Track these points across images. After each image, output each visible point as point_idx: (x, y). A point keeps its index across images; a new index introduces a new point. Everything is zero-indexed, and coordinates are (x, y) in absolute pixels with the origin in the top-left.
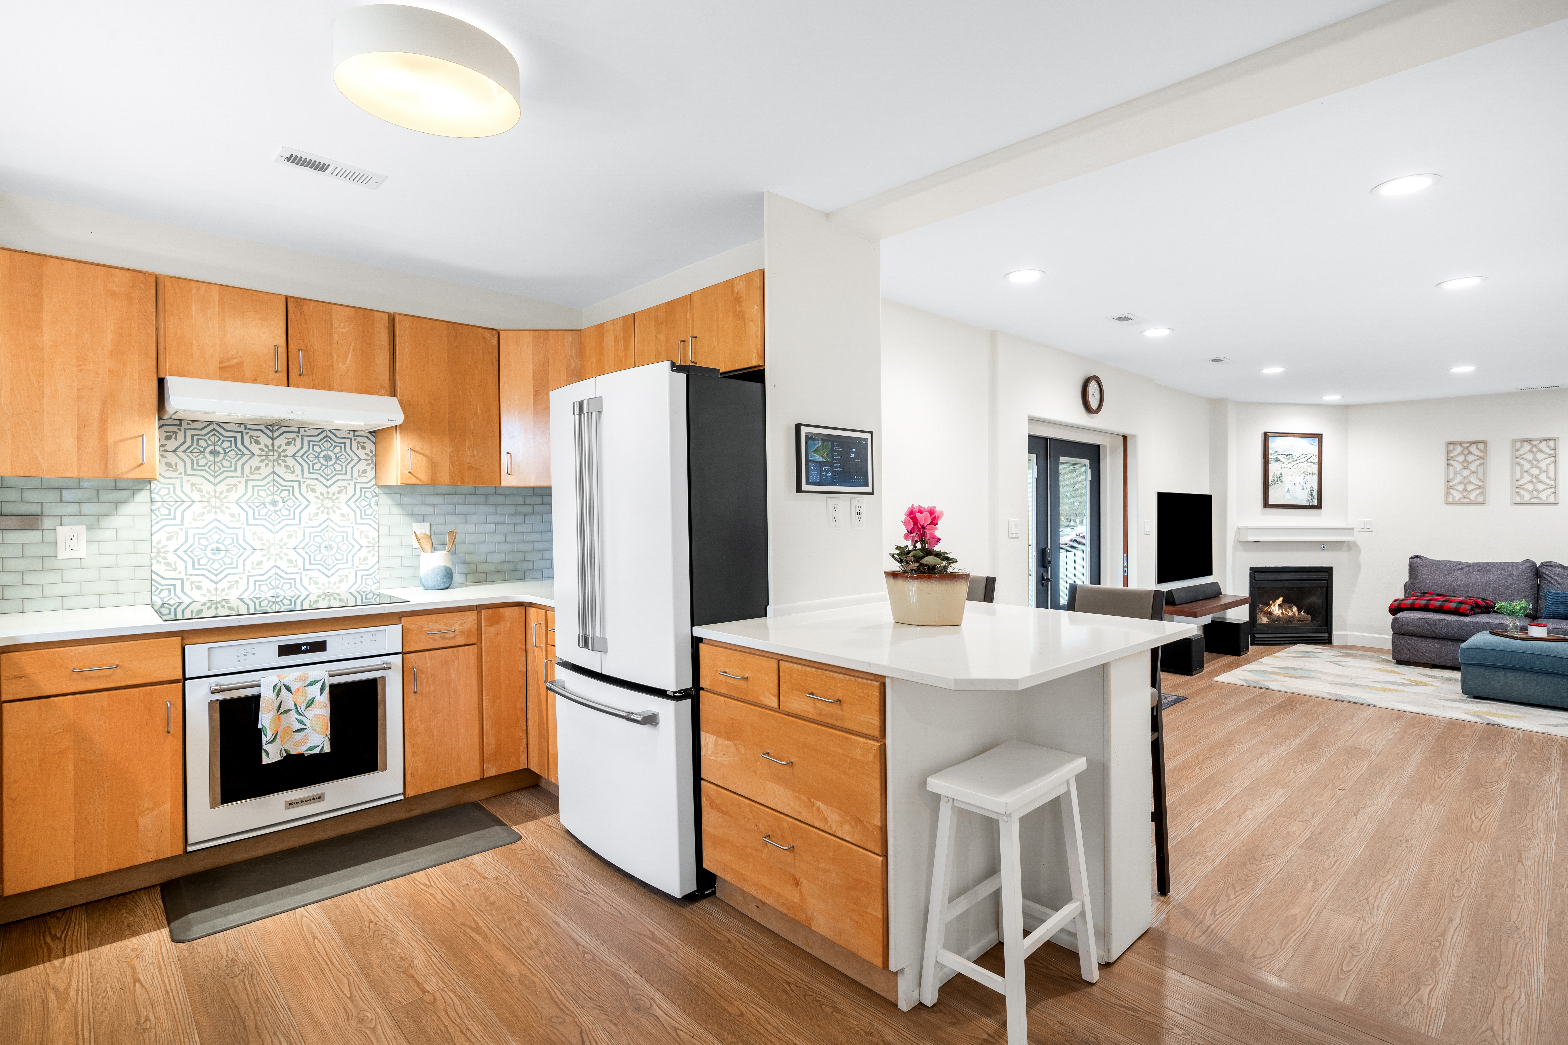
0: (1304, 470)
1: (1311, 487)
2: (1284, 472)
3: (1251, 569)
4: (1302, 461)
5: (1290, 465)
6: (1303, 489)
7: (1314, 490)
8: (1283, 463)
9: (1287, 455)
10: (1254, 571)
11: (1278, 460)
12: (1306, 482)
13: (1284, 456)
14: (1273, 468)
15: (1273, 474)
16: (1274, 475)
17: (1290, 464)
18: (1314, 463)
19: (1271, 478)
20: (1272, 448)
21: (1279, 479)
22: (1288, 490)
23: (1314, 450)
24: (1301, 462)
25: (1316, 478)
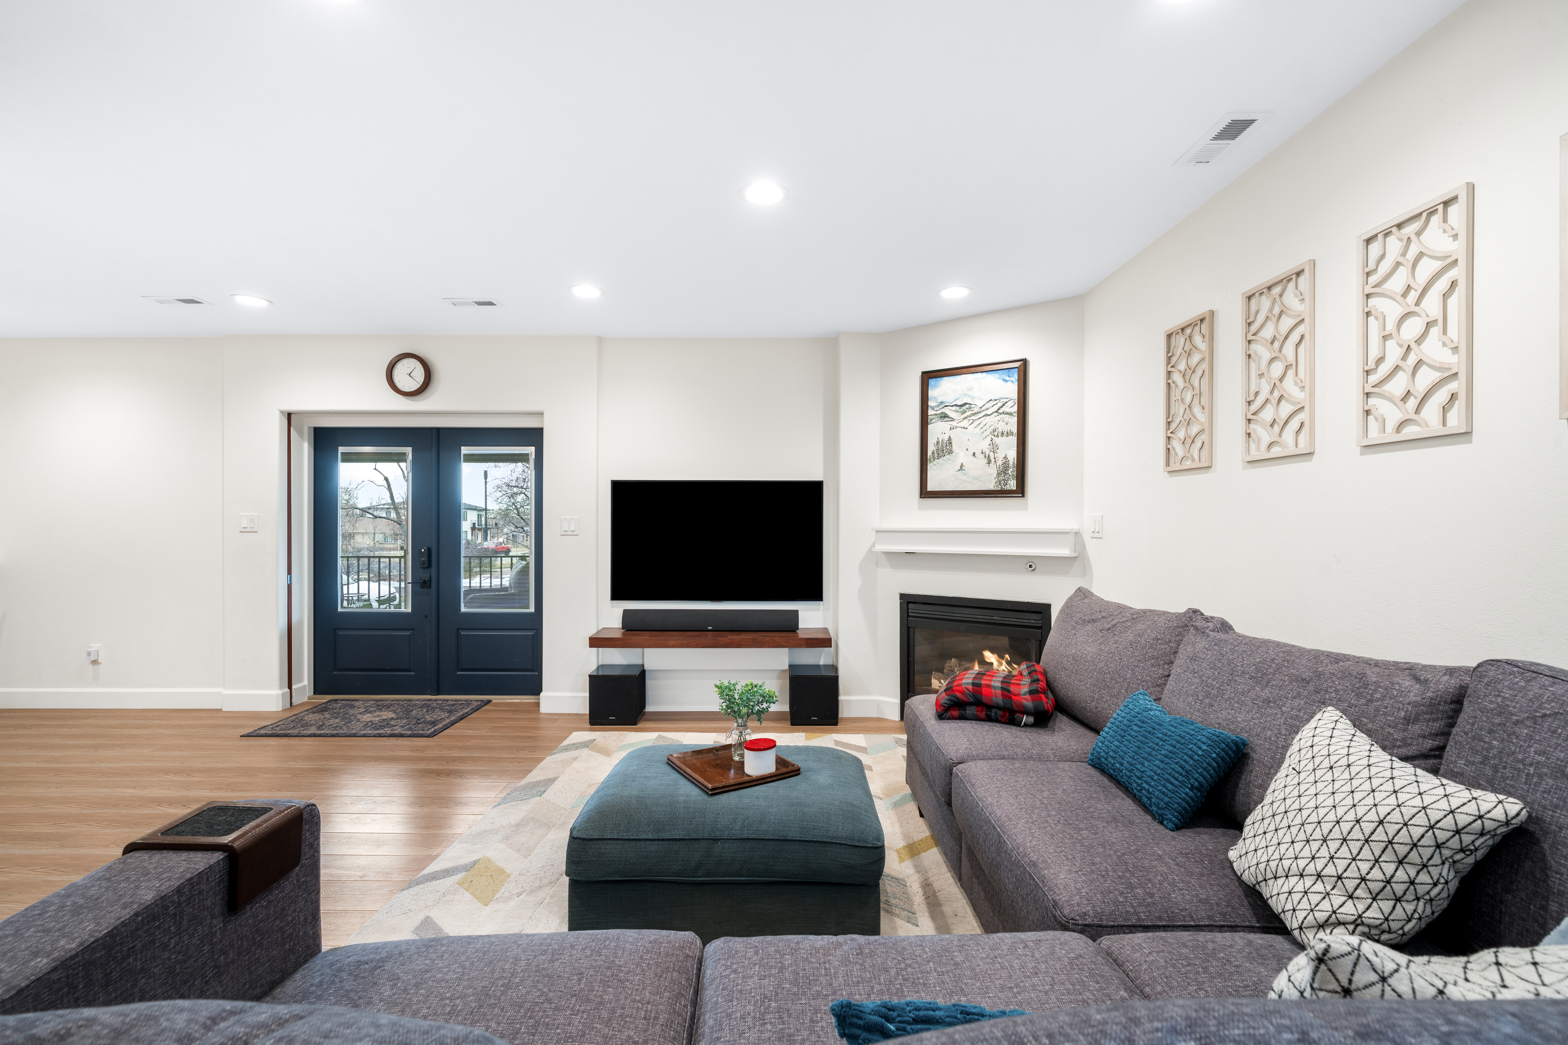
0: (992, 428)
1: (1005, 458)
2: (954, 435)
3: (903, 596)
4: (989, 412)
5: (965, 423)
6: (989, 462)
7: (1011, 463)
8: (953, 420)
9: (961, 406)
10: (908, 602)
11: (944, 416)
12: (994, 448)
13: (954, 408)
14: (937, 431)
15: (935, 441)
16: (938, 443)
17: (966, 421)
18: (1010, 414)
19: (931, 448)
20: (935, 398)
21: (946, 448)
22: (962, 466)
23: (1011, 389)
24: (986, 415)
25: (1013, 440)
